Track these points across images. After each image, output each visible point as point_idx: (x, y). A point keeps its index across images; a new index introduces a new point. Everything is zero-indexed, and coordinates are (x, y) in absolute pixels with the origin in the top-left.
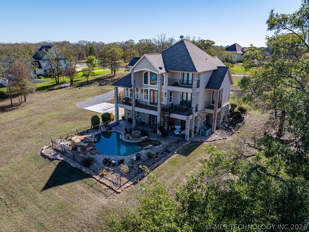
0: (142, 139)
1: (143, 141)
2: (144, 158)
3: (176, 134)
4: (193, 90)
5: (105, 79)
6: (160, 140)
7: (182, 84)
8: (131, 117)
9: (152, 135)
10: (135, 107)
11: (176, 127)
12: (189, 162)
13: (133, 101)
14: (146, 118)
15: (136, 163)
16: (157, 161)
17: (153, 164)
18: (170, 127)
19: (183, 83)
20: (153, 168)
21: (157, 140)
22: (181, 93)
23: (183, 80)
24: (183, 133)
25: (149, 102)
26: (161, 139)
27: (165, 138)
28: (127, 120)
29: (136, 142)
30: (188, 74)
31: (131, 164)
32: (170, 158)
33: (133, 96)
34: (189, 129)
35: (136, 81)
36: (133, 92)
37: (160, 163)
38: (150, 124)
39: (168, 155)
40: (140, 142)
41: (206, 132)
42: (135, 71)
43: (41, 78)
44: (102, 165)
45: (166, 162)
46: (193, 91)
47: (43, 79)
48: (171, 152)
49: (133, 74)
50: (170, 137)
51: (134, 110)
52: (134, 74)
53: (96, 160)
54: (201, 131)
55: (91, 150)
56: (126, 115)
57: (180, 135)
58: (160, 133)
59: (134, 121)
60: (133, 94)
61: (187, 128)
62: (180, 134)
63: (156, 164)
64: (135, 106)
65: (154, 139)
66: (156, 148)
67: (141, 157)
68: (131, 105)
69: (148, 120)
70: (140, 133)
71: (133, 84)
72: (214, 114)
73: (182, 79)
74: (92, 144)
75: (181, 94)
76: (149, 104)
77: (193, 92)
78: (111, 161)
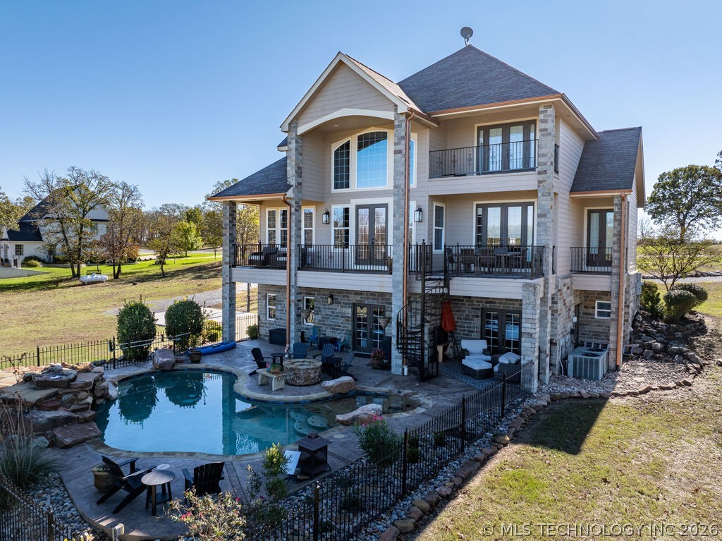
0: (327, 389)
1: (334, 397)
2: (343, 464)
3: (476, 369)
4: (540, 173)
5: (214, 267)
6: (407, 391)
8: (282, 324)
9: (370, 375)
10: (299, 272)
11: (465, 344)
12: (605, 481)
13: (293, 248)
14: (340, 320)
15: (296, 494)
16: (420, 482)
17: (402, 497)
18: (440, 348)
20: (410, 524)
21: (395, 392)
24: (507, 362)
25: (352, 255)
26: (411, 389)
27: (431, 386)
28: (267, 339)
29: (301, 398)
31: (263, 492)
32: (492, 465)
33: (293, 225)
34: (537, 335)
35: (303, 170)
36: (293, 210)
37: (445, 490)
38: (356, 343)
39: (472, 450)
40: (317, 401)
41: (597, 362)
42: (301, 130)
43: (35, 266)
44: (85, 506)
45: (475, 483)
46: (541, 177)
47: (40, 268)
48: (481, 437)
49: (294, 141)
50: (450, 380)
51: (293, 283)
52: (297, 142)
53: (65, 476)
54: (571, 358)
55: (54, 423)
56: (263, 319)
57: (496, 369)
58: (406, 370)
59: (292, 335)
60: (293, 217)
61: (531, 335)
62: (492, 370)
63: (419, 499)
64: (299, 269)
65: (384, 389)
66: (397, 420)
67: (330, 460)
68: (282, 266)
69: (350, 328)
70: (320, 364)
71: (292, 180)
72: (617, 291)
74: (76, 394)
77: (540, 182)
78: (142, 475)
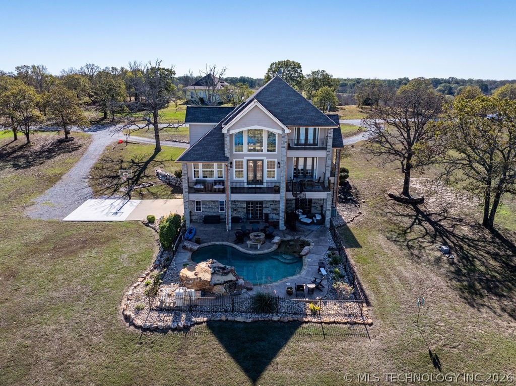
0: (275, 243)
7: (295, 145)
19: (298, 144)
22: (295, 159)
23: (298, 139)
25: (246, 181)
28: (199, 221)
30: (307, 130)
38: (248, 217)
46: (328, 153)
50: (301, 228)
51: (229, 200)
56: (193, 212)
58: (285, 227)
61: (329, 210)
69: (245, 211)
70: (263, 234)
71: (228, 155)
73: (296, 138)
75: (295, 161)
76: (246, 185)
77: (327, 155)
